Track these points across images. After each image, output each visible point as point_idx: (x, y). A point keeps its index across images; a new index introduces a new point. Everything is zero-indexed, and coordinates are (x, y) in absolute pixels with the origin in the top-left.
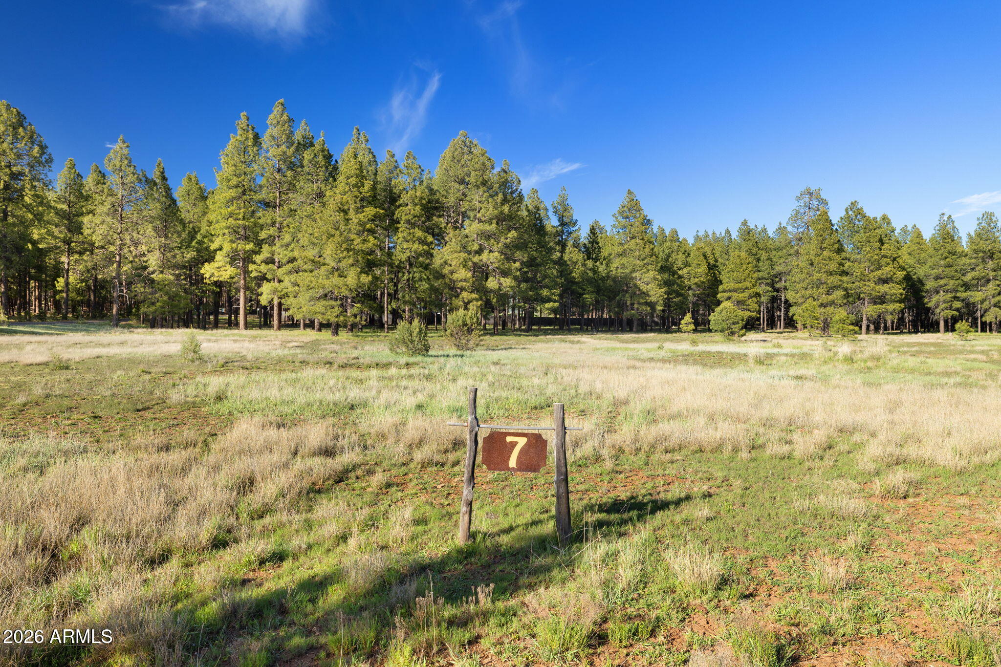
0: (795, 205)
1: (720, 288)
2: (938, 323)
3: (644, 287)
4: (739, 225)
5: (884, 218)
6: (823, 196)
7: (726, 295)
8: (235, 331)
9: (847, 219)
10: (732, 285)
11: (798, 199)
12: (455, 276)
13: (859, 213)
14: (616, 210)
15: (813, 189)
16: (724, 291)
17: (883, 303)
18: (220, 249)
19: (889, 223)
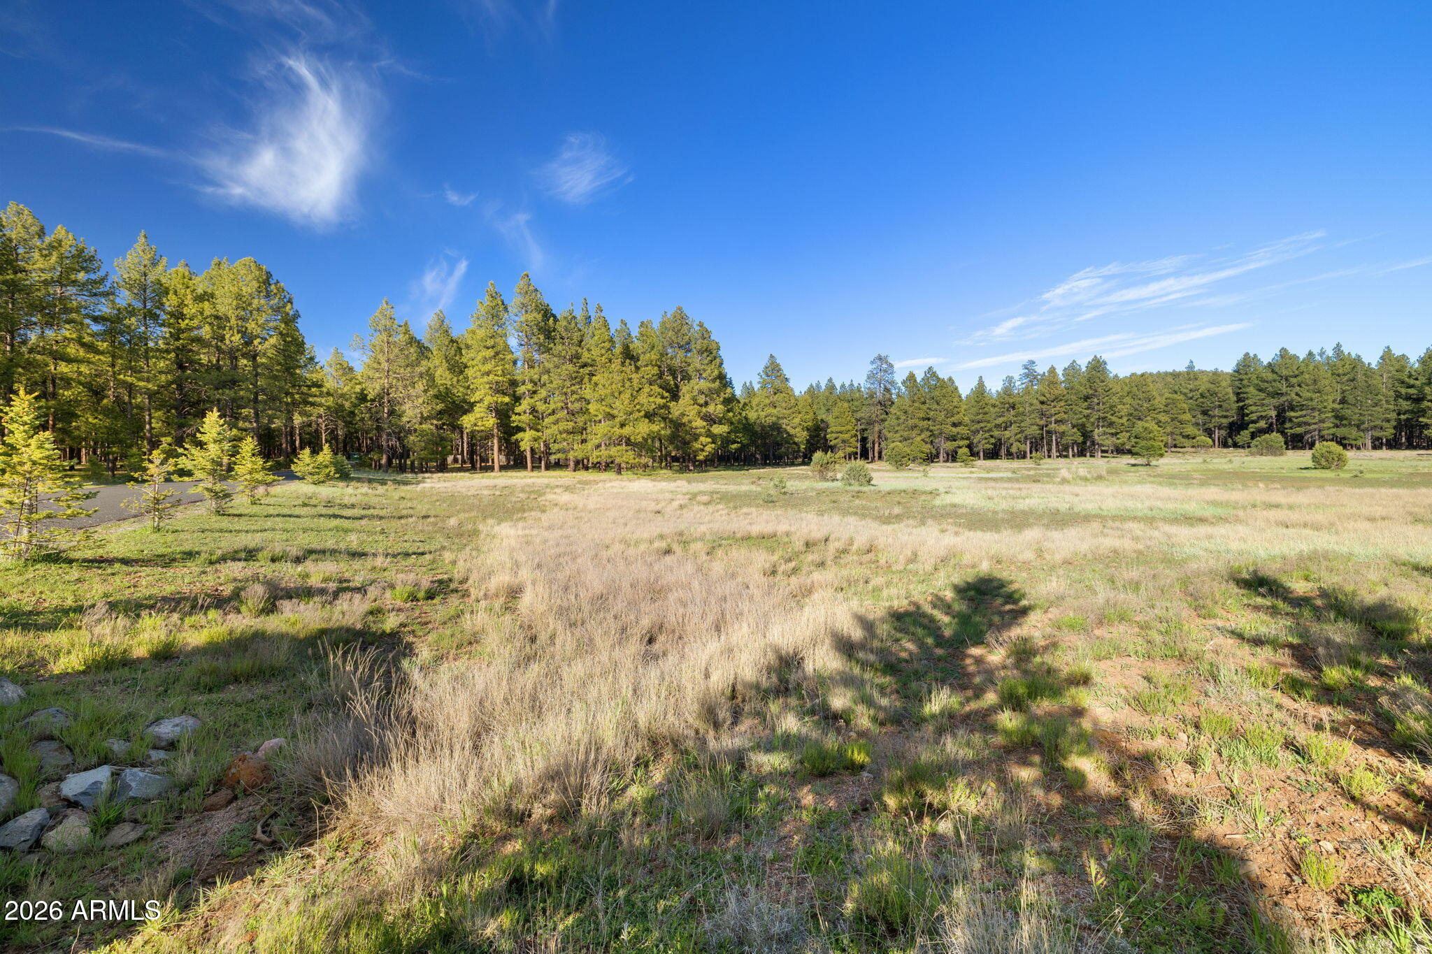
0: (871, 367)
1: (829, 430)
2: (978, 453)
3: (792, 432)
4: (826, 382)
5: (950, 379)
6: (890, 360)
7: (834, 435)
8: (493, 474)
9: (925, 379)
10: (839, 428)
11: (872, 363)
12: (694, 424)
13: (934, 375)
14: (760, 370)
15: (883, 355)
16: (832, 432)
17: (955, 440)
18: (481, 401)
19: (953, 382)
